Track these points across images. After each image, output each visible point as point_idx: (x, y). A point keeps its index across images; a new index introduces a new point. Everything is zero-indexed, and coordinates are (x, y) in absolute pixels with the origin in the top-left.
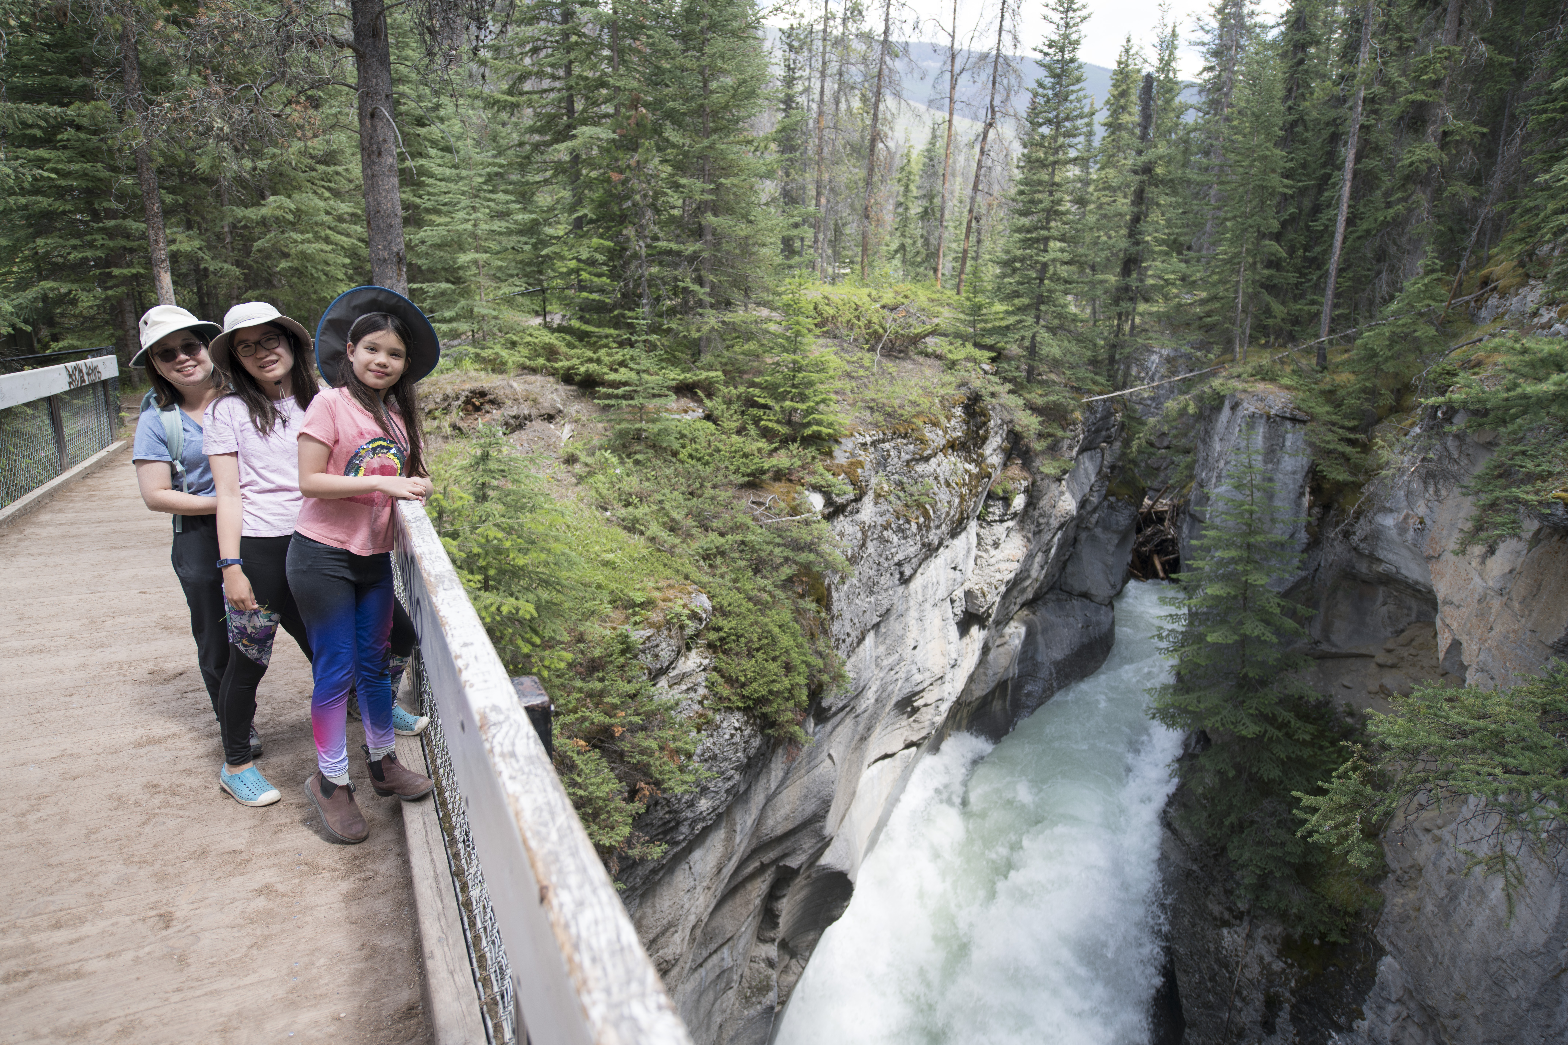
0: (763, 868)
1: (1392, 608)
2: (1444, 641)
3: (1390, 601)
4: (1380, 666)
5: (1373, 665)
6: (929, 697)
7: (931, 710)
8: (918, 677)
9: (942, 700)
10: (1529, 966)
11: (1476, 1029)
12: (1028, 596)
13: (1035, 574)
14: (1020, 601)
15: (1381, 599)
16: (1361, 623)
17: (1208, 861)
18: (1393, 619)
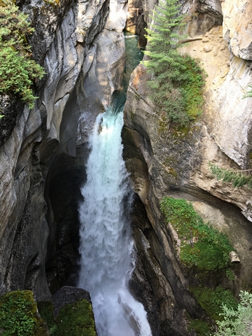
0: (29, 145)
1: (208, 21)
2: (224, 31)
3: (207, 19)
4: (204, 42)
6: (71, 76)
7: (72, 80)
8: (66, 69)
9: (75, 76)
10: (238, 120)
11: (224, 138)
12: (96, 33)
13: (97, 24)
14: (94, 35)
15: (205, 19)
16: (199, 28)
17: (158, 111)
18: (208, 25)
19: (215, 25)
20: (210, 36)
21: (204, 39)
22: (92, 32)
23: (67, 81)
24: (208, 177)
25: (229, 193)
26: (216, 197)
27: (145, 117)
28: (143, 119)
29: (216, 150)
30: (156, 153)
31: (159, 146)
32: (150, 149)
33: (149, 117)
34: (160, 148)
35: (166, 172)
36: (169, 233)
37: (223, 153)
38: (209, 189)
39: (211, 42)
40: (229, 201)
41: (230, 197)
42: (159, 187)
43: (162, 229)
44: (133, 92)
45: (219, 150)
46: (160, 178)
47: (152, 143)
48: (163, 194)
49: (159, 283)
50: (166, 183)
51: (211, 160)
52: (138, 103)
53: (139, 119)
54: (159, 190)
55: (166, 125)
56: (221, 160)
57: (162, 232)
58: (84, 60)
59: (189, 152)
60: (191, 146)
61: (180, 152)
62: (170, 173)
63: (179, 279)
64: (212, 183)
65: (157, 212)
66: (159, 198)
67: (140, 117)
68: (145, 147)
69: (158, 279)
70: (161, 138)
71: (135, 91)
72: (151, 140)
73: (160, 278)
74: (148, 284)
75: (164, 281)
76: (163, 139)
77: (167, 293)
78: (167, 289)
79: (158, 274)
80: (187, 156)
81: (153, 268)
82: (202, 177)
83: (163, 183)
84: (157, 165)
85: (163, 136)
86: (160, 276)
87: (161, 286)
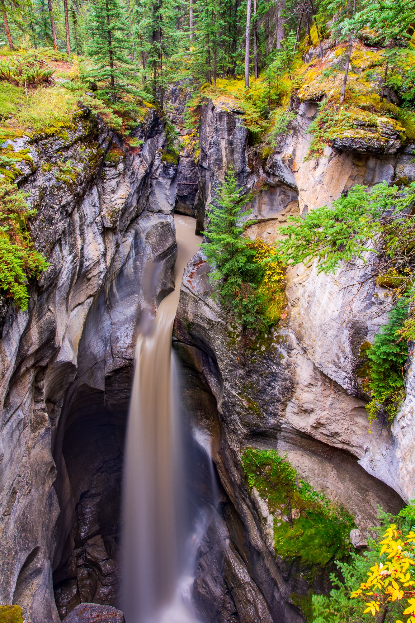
1: (282, 196)
2: (302, 207)
3: (282, 193)
4: (280, 222)
5: (278, 222)
6: (95, 272)
7: (96, 278)
8: (86, 264)
9: (101, 272)
10: (334, 324)
11: (319, 350)
12: (133, 215)
13: (134, 204)
14: (130, 219)
15: (278, 193)
16: (272, 205)
17: (225, 316)
18: (283, 201)
19: (292, 200)
20: (288, 215)
21: (280, 218)
22: (126, 215)
23: (89, 280)
24: (305, 411)
25: (337, 434)
26: (320, 442)
27: (207, 326)
28: (204, 329)
29: (312, 368)
30: (226, 380)
31: (229, 368)
32: (218, 374)
33: (213, 325)
34: (231, 371)
35: (242, 407)
36: (254, 507)
37: (322, 373)
38: (309, 430)
40: (340, 446)
41: (340, 439)
42: (234, 432)
43: (244, 500)
44: (188, 291)
45: (315, 368)
46: (235, 417)
47: (220, 364)
48: (241, 443)
49: (246, 596)
50: (244, 425)
51: (306, 383)
52: (196, 307)
53: (198, 329)
54: (234, 437)
55: (238, 336)
56: (319, 384)
57: (245, 507)
58: (116, 251)
59: (274, 375)
60: (276, 364)
61: (261, 375)
62: (250, 408)
63: (276, 584)
64: (311, 420)
65: (235, 473)
66: (236, 449)
67: (200, 326)
68: (210, 371)
69: (244, 589)
70: (232, 356)
71: (190, 290)
72: (218, 360)
73: (247, 586)
74: (229, 600)
75: (253, 592)
76: (235, 357)
77: (260, 613)
78: (260, 606)
79: (243, 580)
80: (271, 381)
81: (235, 570)
82: (296, 411)
83: (240, 425)
84: (230, 398)
85: (234, 352)
86: (247, 582)
87: (249, 601)
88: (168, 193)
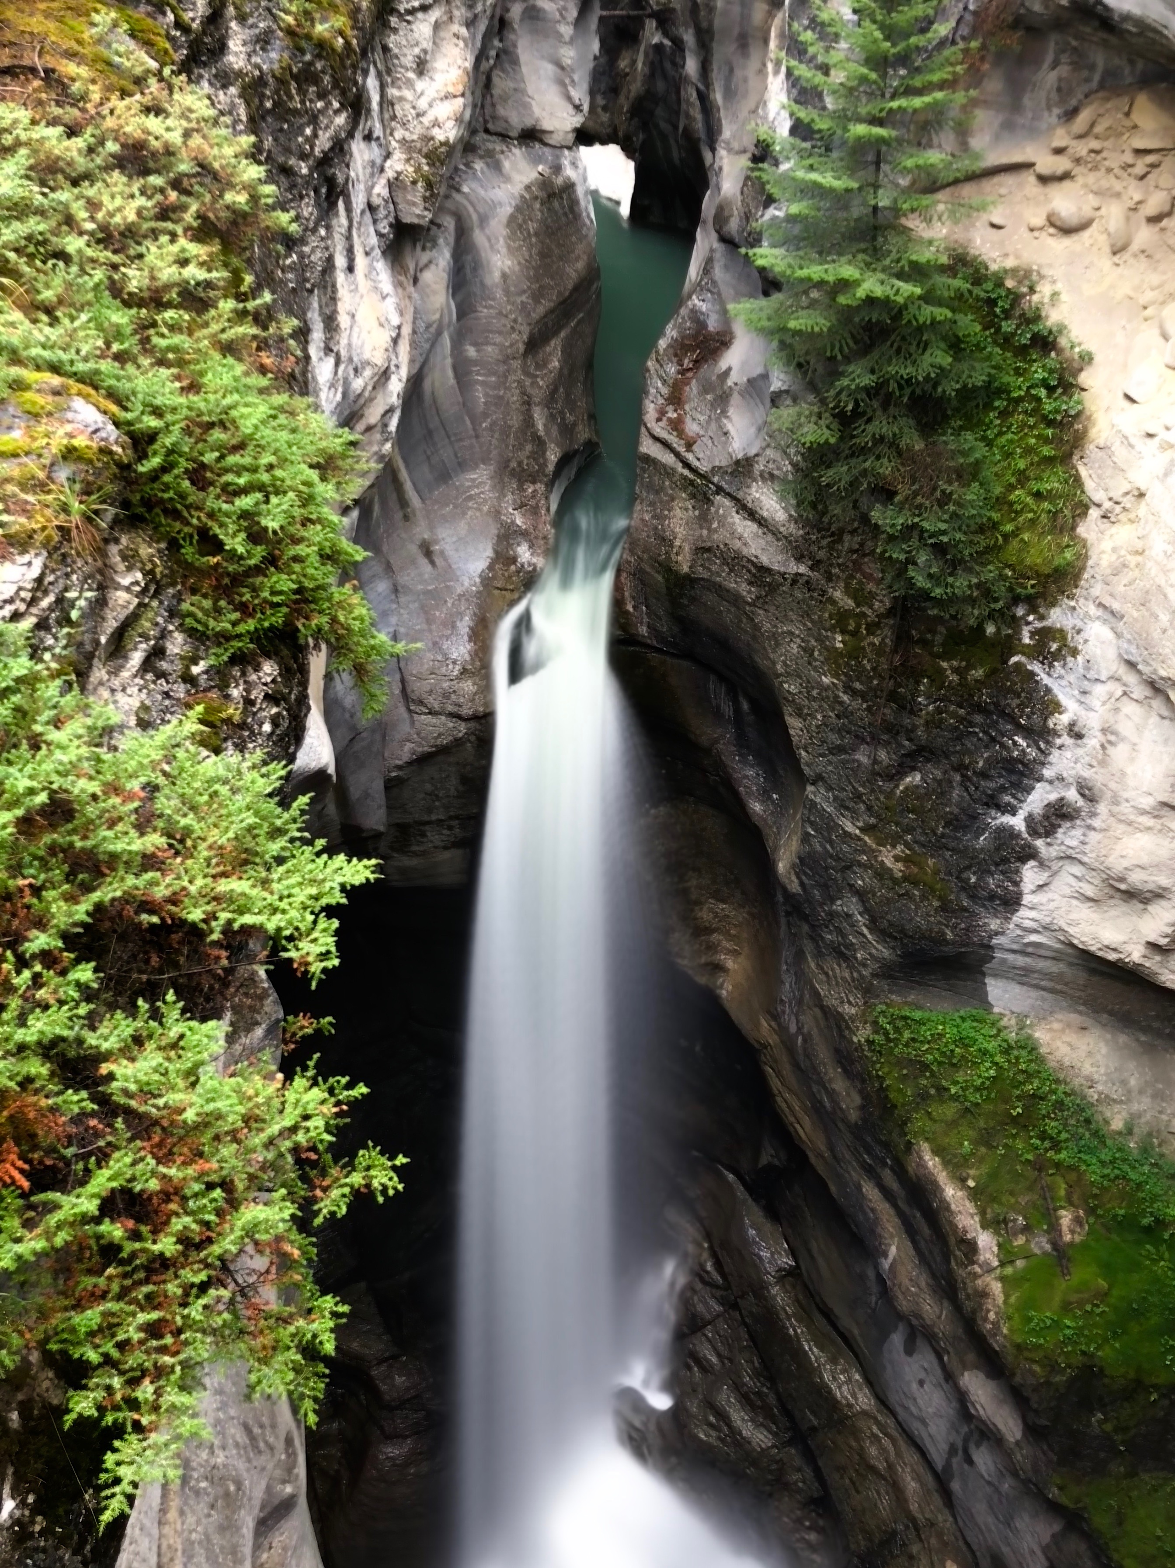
1: (1064, 70)
3: (1064, 58)
4: (1044, 179)
5: (1032, 179)
7: (377, 434)
8: (358, 385)
15: (1050, 58)
16: (1016, 107)
17: (822, 554)
18: (1063, 91)
19: (1102, 86)
20: (1081, 149)
21: (1047, 163)
24: (1133, 895)
27: (746, 590)
28: (736, 599)
30: (818, 779)
31: (834, 738)
33: (773, 588)
34: (840, 750)
35: (882, 873)
38: (1136, 954)
39: (1085, 178)
42: (843, 954)
43: (871, 1172)
44: (668, 459)
46: (849, 905)
47: (794, 724)
48: (868, 991)
49: (862, 1453)
50: (883, 934)
51: (1147, 802)
52: (704, 519)
53: (710, 598)
54: (842, 972)
55: (872, 628)
57: (870, 1191)
59: (1013, 767)
60: (1028, 732)
61: (960, 768)
62: (905, 878)
64: (1153, 924)
65: (839, 1084)
66: (848, 1010)
67: (720, 590)
68: (742, 742)
69: (855, 1433)
70: (845, 698)
71: (677, 455)
72: (787, 710)
73: (862, 1424)
74: (798, 1461)
75: (886, 1442)
76: (857, 704)
77: (914, 1507)
78: (911, 1486)
79: (850, 1406)
80: (1003, 789)
81: (821, 1377)
82: (1090, 891)
83: (865, 931)
84: (831, 842)
85: (857, 685)
86: (864, 1413)
87: (873, 1469)
88: (568, 55)
